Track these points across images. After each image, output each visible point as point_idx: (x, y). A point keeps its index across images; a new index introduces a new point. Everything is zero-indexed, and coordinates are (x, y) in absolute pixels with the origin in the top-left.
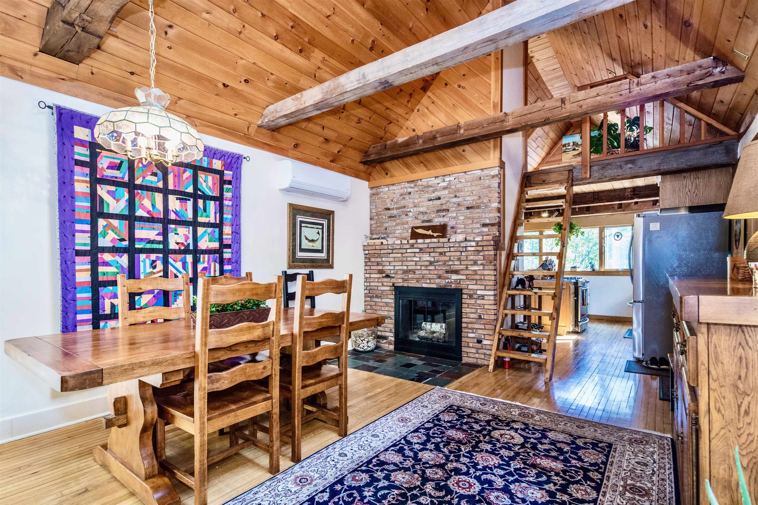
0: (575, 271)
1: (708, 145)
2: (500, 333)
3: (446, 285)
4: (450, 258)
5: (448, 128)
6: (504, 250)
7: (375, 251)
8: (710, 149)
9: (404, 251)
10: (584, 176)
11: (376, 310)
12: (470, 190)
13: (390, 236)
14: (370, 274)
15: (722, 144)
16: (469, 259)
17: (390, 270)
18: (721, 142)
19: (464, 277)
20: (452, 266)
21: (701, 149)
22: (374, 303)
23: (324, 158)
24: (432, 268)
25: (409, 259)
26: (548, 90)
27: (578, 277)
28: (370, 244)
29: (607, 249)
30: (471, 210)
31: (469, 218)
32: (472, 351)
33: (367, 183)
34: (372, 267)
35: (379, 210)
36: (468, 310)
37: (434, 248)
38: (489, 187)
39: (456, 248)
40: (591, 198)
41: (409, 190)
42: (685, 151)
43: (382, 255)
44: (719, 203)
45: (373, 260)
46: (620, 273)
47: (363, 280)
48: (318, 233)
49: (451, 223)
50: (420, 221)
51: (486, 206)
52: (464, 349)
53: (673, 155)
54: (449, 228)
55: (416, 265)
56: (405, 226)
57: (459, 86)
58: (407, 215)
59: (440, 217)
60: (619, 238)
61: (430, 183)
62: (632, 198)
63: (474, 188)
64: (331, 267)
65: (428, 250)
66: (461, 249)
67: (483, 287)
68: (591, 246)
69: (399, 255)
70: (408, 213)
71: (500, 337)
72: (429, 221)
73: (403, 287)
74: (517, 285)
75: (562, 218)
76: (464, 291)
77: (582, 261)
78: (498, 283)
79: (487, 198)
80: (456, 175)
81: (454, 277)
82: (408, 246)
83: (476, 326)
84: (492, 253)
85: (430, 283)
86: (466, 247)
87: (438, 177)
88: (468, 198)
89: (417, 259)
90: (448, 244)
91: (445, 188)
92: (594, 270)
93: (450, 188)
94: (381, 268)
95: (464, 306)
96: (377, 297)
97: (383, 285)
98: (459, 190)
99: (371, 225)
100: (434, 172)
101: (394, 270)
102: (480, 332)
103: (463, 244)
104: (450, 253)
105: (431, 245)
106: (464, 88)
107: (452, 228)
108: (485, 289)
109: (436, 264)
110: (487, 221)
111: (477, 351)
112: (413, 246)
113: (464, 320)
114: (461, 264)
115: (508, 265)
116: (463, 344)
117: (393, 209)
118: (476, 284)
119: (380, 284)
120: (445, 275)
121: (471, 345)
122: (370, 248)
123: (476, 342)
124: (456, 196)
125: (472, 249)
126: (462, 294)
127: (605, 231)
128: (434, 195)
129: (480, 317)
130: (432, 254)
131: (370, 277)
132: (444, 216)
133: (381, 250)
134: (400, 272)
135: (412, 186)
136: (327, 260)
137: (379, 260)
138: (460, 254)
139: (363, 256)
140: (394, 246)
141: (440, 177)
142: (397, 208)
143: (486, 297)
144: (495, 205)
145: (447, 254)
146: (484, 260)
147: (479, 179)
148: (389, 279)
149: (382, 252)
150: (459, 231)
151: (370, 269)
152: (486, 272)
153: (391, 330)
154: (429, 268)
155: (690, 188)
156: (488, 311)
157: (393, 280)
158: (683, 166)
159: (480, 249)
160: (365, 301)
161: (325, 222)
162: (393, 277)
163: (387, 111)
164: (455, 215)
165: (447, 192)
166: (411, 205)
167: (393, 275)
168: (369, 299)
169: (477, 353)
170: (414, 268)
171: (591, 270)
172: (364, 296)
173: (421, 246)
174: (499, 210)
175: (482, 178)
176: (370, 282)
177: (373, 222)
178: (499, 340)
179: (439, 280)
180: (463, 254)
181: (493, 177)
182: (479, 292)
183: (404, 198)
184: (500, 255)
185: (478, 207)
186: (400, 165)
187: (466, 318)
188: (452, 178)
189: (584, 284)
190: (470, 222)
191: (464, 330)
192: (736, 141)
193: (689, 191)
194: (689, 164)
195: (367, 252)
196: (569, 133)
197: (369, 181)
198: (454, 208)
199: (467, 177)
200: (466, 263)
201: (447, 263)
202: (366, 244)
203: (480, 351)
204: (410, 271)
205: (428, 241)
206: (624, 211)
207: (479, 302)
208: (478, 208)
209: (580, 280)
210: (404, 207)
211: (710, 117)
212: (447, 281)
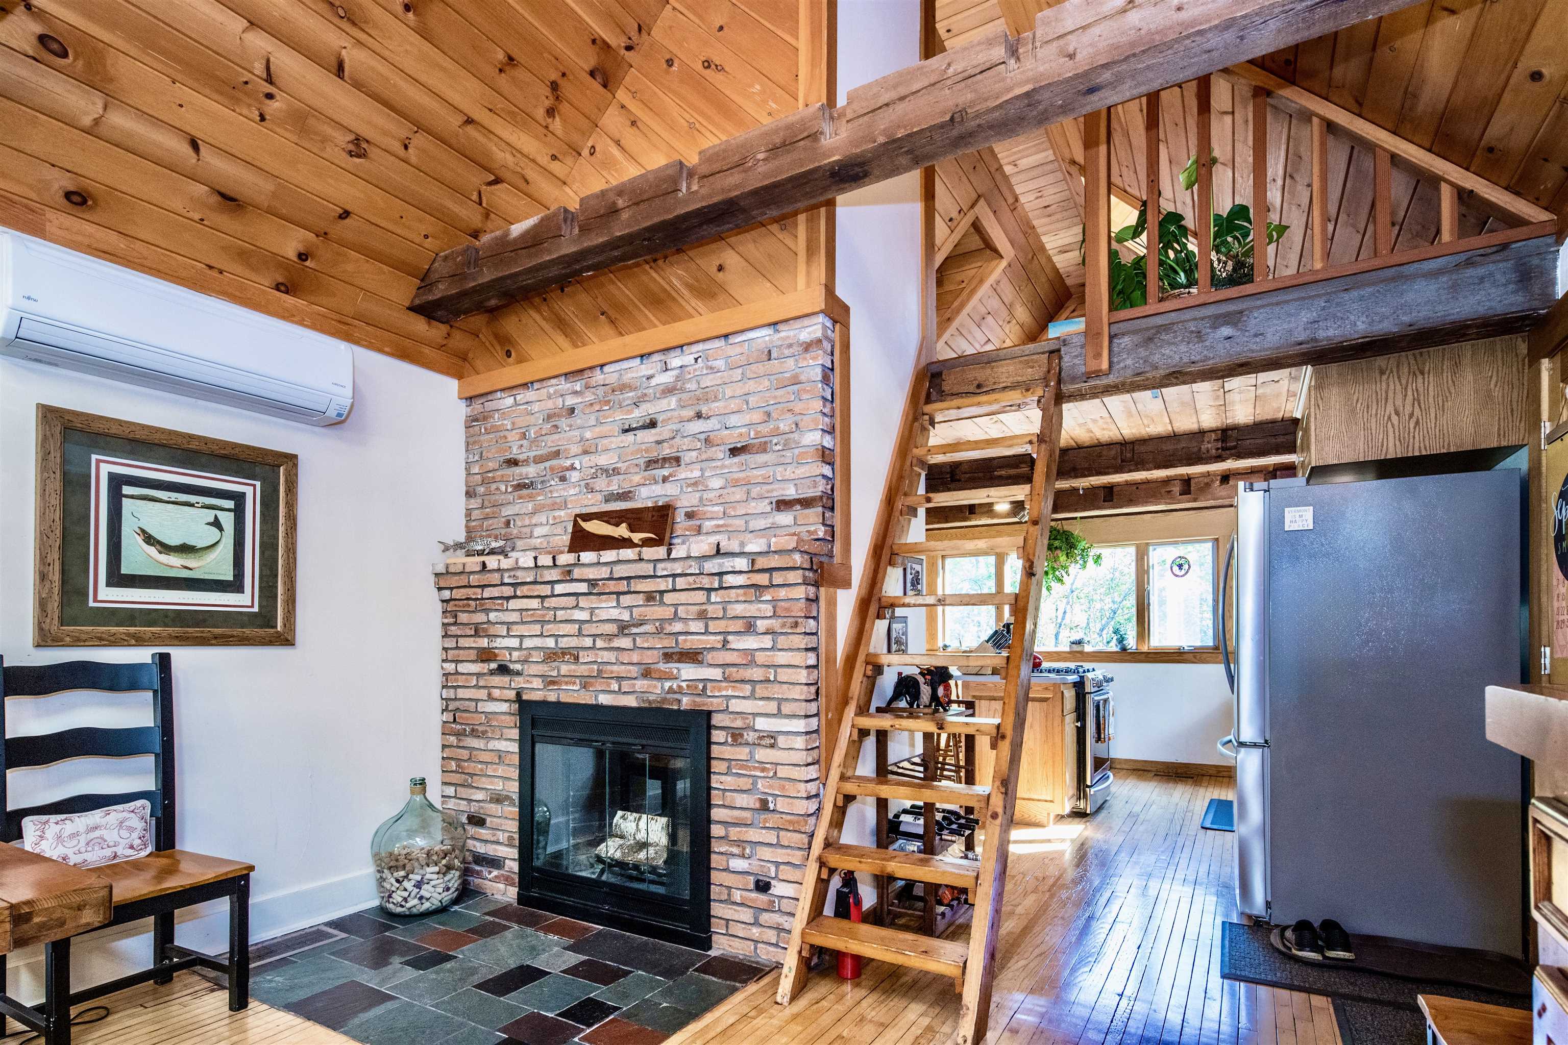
0: (1081, 653)
1: (1463, 257)
2: (822, 863)
3: (664, 700)
4: (676, 612)
5: (651, 177)
6: (847, 584)
7: (470, 592)
8: (1470, 272)
9: (546, 590)
10: (1093, 365)
11: (472, 775)
12: (739, 392)
13: (520, 544)
14: (457, 662)
15: (1506, 253)
16: (730, 613)
17: (510, 649)
18: (1504, 246)
19: (716, 673)
20: (681, 638)
21: (1439, 272)
22: (465, 754)
23: (239, 269)
24: (625, 643)
25: (561, 614)
26: (1006, 178)
27: (1087, 666)
28: (452, 570)
29: (1154, 600)
30: (742, 458)
31: (736, 483)
32: (743, 918)
33: (453, 384)
34: (463, 642)
35: (491, 465)
36: (729, 781)
37: (629, 578)
38: (796, 381)
39: (691, 579)
40: (1115, 458)
41: (570, 401)
42: (1393, 279)
43: (488, 604)
44: (1483, 446)
45: (463, 617)
46: (1186, 656)
47: (437, 680)
48: (216, 524)
49: (686, 501)
50: (599, 497)
51: (787, 447)
52: (717, 909)
53: (1355, 294)
54: (680, 517)
55: (580, 634)
56: (557, 513)
57: (707, 64)
58: (563, 479)
59: (656, 482)
60: (1183, 572)
61: (627, 377)
62: (1219, 458)
63: (751, 386)
64: (286, 640)
65: (612, 586)
66: (706, 582)
67: (772, 707)
68: (1118, 599)
69: (535, 603)
70: (568, 474)
71: (824, 876)
72: (625, 496)
73: (544, 703)
74: (896, 696)
75: (1027, 487)
76: (716, 720)
77: (1102, 630)
78: (823, 692)
79: (789, 415)
80: (700, 347)
81: (689, 672)
82: (554, 575)
83: (753, 835)
84: (800, 592)
85: (619, 692)
86: (720, 574)
87: (650, 354)
88: (733, 420)
89: (583, 616)
90: (669, 565)
91: (669, 391)
92: (1124, 649)
93: (683, 390)
94: (484, 643)
95: (716, 766)
96: (474, 733)
97: (491, 698)
98: (707, 396)
99: (469, 513)
100: (635, 341)
101: (520, 649)
102: (766, 853)
103: (712, 566)
104: (676, 594)
105: (620, 571)
106: (719, 68)
107: (690, 516)
108: (779, 714)
109: (635, 630)
110: (791, 492)
111: (756, 919)
112: (569, 572)
113: (716, 814)
114: (706, 632)
115: (860, 635)
116: (715, 892)
117: (526, 462)
118: (752, 696)
119: (483, 694)
120: (662, 666)
121: (737, 896)
122: (454, 581)
123: (752, 886)
124: (699, 416)
125: (740, 580)
126: (709, 727)
127: (1151, 553)
128: (637, 415)
129: (764, 806)
130: (626, 600)
131: (457, 673)
132: (665, 479)
133: (483, 587)
134: (537, 657)
135: (578, 388)
136: (265, 618)
137: (480, 618)
138: (704, 600)
139: (439, 607)
140: (519, 573)
141: (656, 357)
142: (538, 460)
143: (782, 741)
144: (813, 438)
145: (669, 598)
146: (775, 615)
147: (765, 357)
148: (507, 679)
149: (488, 593)
150: (708, 525)
151: (457, 648)
152: (782, 658)
153: (511, 838)
154: (617, 643)
155: (1399, 403)
156: (787, 784)
157: (518, 682)
158: (1387, 326)
159: (763, 579)
160: (444, 747)
161: (251, 490)
162: (518, 673)
163: (469, 129)
164: (697, 474)
165: (673, 402)
166: (575, 449)
167: (518, 667)
168: (453, 740)
169: (756, 923)
170: (573, 642)
171: (1117, 649)
172: (439, 730)
173: (592, 573)
174: (825, 456)
175: (774, 354)
176: (455, 687)
177: (475, 503)
178: (822, 884)
179: (645, 682)
180: (714, 597)
181: (807, 347)
182: (762, 724)
183: (556, 427)
184: (832, 603)
185: (763, 448)
186: (543, 324)
187: (724, 806)
188: (688, 359)
189: (1099, 685)
190: (738, 494)
191: (716, 847)
192: (1550, 240)
193: (1397, 413)
194: (1406, 319)
195: (446, 594)
196: (1065, 315)
197: (460, 376)
198: (694, 454)
199: (732, 351)
200: (720, 626)
201: (669, 629)
202: (441, 569)
203: (765, 917)
204: (565, 652)
205: (609, 555)
206: (1195, 500)
207: (762, 754)
208: (765, 451)
209: (1090, 675)
210: (557, 454)
211: (1467, 169)
212: (667, 685)
